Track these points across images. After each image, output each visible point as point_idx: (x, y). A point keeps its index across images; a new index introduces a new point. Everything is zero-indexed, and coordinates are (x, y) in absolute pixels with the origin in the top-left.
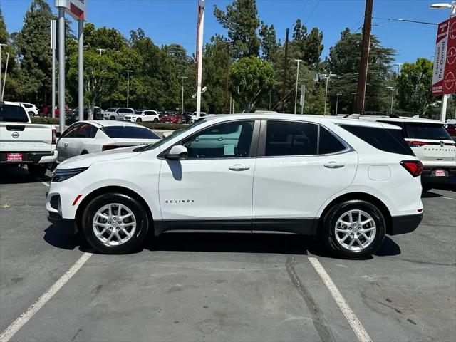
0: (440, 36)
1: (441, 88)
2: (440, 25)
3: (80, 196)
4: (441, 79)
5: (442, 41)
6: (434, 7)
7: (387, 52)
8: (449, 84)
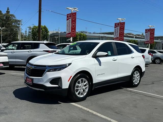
0: (68, 18)
1: (70, 35)
2: (67, 15)
3: (71, 77)
4: (69, 32)
5: (69, 20)
6: (67, 8)
7: (19, 21)
8: (73, 34)
